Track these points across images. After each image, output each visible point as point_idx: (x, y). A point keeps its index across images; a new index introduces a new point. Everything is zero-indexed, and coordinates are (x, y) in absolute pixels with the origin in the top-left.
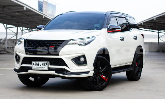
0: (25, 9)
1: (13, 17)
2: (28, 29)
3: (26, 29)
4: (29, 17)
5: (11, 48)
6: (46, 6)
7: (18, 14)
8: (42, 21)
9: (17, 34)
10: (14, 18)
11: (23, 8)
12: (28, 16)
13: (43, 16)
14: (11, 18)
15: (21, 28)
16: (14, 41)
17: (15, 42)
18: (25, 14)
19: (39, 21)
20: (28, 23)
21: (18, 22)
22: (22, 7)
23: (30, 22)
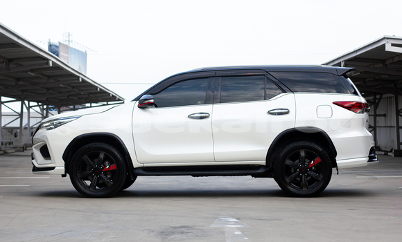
0: (51, 65)
1: (19, 79)
2: (38, 105)
3: (36, 104)
4: (51, 81)
5: (8, 145)
6: (66, 55)
7: (33, 74)
8: (73, 87)
9: (21, 115)
10: (20, 83)
11: (48, 63)
12: (49, 77)
13: (79, 77)
14: (14, 83)
15: (26, 102)
16: (12, 131)
17: (14, 132)
18: (43, 75)
19: (66, 88)
20: (45, 91)
21: (23, 91)
22: (46, 61)
23: (48, 89)
